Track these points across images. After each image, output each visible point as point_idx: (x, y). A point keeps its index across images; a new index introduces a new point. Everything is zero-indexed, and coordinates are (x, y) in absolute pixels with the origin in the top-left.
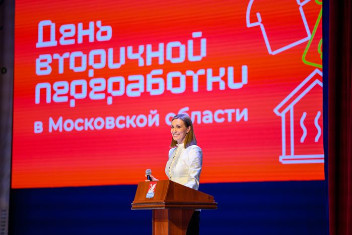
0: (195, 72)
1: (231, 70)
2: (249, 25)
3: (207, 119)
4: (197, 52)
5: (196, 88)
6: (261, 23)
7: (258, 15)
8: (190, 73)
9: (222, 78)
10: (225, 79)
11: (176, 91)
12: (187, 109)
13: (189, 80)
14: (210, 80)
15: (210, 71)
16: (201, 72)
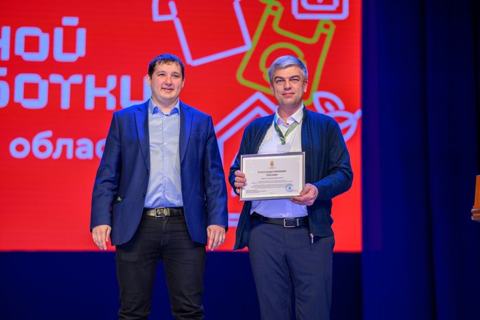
0: (66, 78)
1: (126, 81)
2: (157, 17)
3: (84, 152)
4: (69, 46)
5: (65, 103)
6: (178, 16)
7: (172, 5)
8: (56, 78)
9: (112, 92)
10: (116, 92)
11: (29, 104)
12: (49, 134)
13: (55, 90)
14: (92, 92)
15: (91, 79)
16: (76, 79)
